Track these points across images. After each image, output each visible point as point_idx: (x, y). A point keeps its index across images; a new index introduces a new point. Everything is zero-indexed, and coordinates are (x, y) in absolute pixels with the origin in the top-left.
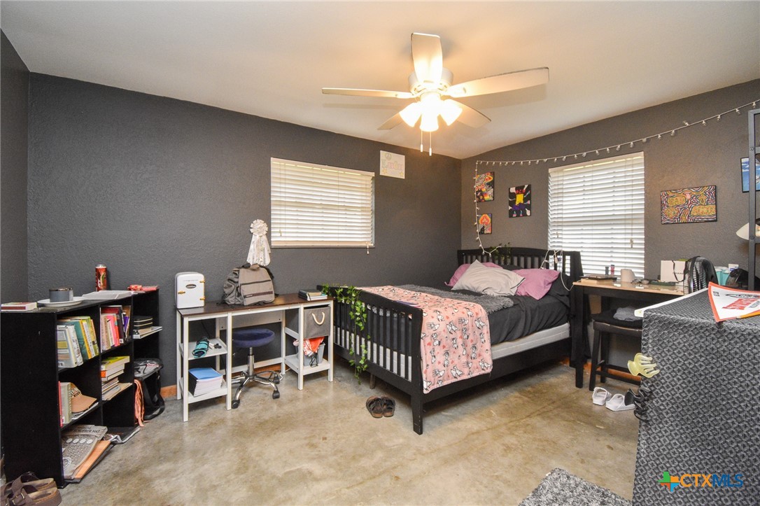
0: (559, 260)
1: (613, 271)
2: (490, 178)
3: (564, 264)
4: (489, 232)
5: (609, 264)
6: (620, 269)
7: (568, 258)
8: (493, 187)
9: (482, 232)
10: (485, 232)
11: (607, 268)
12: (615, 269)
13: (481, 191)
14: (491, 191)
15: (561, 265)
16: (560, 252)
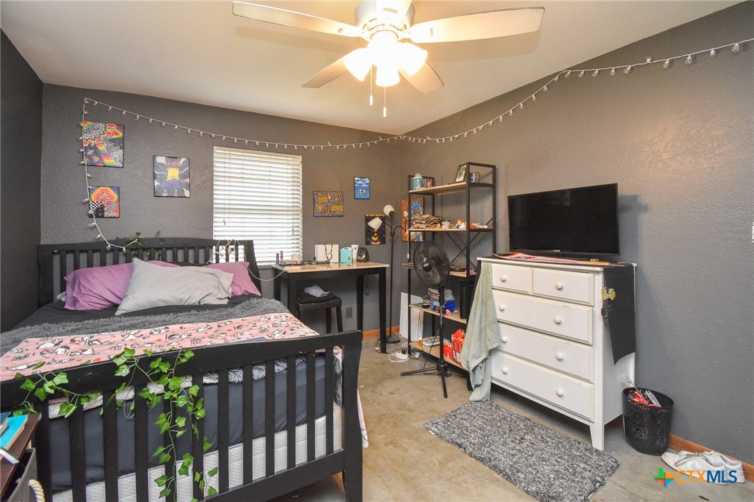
0: (232, 250)
1: (282, 257)
2: (116, 134)
3: (237, 254)
4: (116, 215)
5: (278, 251)
6: (290, 254)
7: (241, 248)
8: (123, 148)
9: (100, 213)
10: (106, 214)
11: (278, 254)
12: (284, 254)
13: (95, 148)
14: (118, 153)
15: (234, 256)
16: (233, 241)
